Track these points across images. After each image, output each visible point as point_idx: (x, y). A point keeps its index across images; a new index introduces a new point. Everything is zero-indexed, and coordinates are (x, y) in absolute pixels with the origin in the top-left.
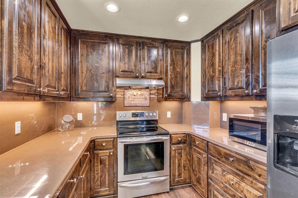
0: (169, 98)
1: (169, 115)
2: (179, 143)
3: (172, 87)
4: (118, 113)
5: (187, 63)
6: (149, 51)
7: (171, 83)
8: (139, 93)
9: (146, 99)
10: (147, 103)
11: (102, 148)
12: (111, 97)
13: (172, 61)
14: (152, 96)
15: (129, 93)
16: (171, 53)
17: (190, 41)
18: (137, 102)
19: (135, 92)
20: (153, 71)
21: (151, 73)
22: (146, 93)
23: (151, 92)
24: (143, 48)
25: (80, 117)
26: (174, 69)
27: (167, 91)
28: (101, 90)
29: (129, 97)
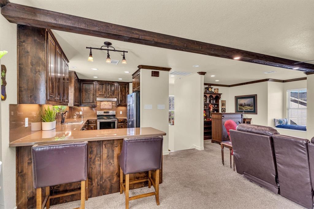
0: (119, 105)
1: (121, 113)
2: (122, 122)
3: (121, 101)
4: (97, 111)
5: (127, 91)
6: (111, 87)
7: (120, 99)
8: (107, 103)
9: (110, 106)
10: (111, 107)
11: (91, 123)
12: (95, 105)
13: (121, 90)
14: (113, 104)
15: (102, 103)
16: (120, 87)
17: (129, 82)
18: (106, 107)
19: (105, 103)
20: (112, 94)
21: (111, 95)
22: (110, 103)
23: (113, 103)
24: (108, 85)
25: (81, 113)
26: (122, 93)
27: (118, 102)
28: (90, 102)
29: (103, 105)
